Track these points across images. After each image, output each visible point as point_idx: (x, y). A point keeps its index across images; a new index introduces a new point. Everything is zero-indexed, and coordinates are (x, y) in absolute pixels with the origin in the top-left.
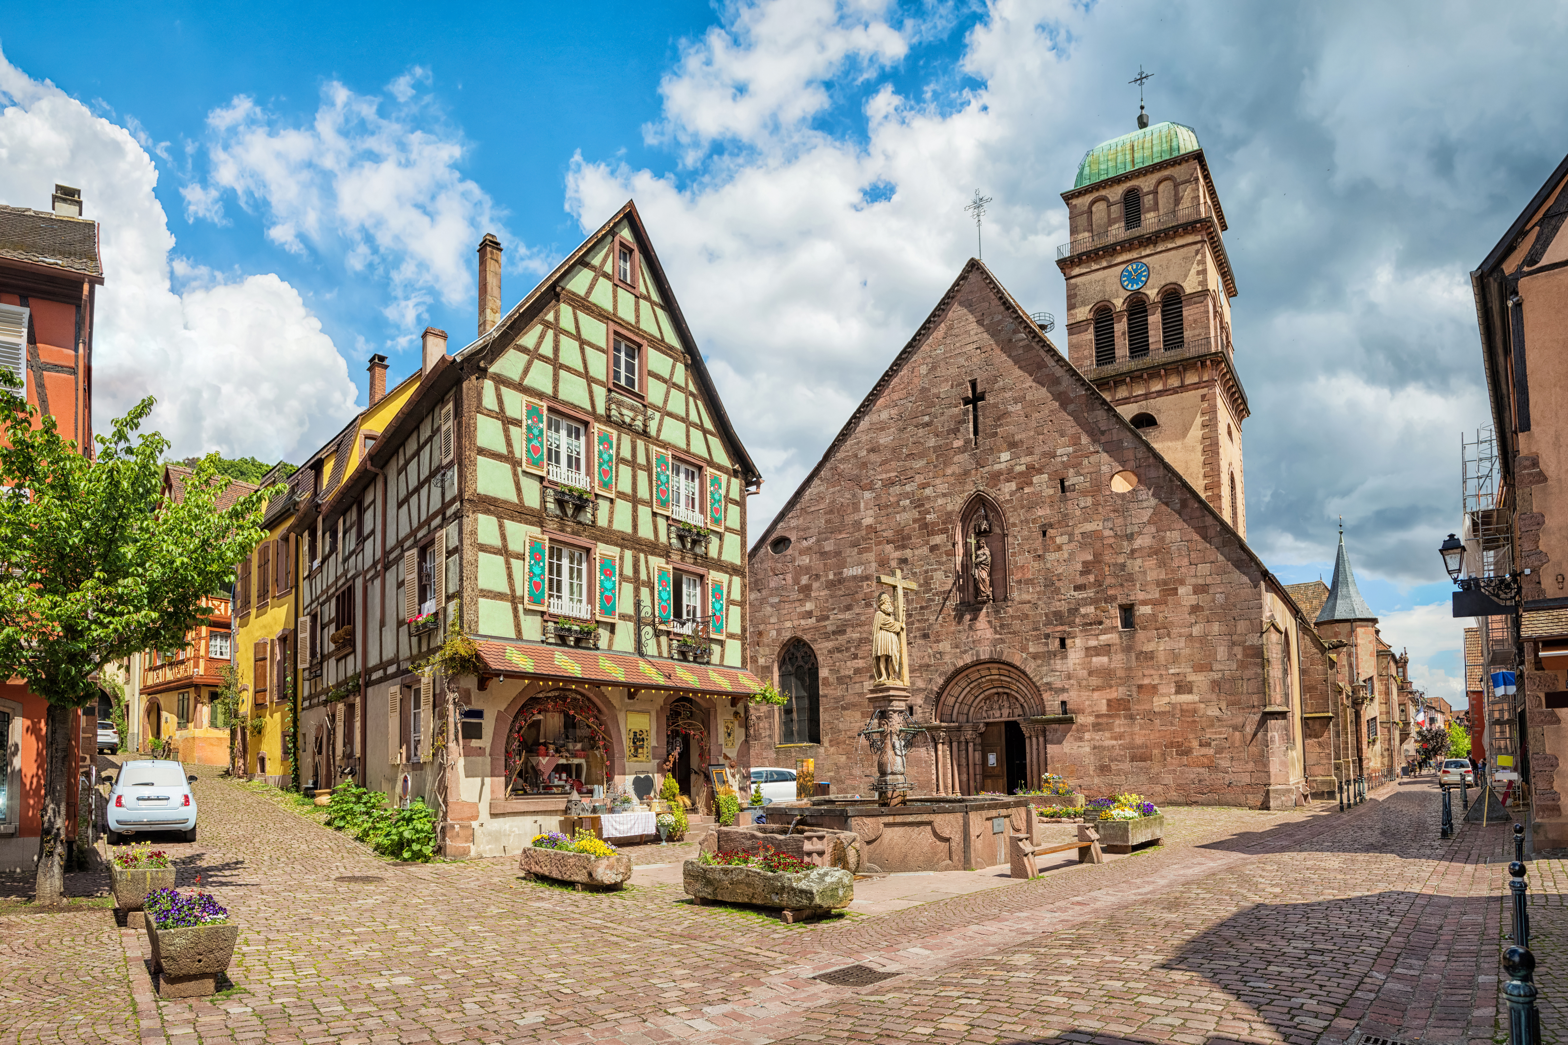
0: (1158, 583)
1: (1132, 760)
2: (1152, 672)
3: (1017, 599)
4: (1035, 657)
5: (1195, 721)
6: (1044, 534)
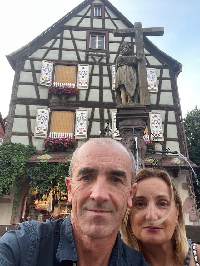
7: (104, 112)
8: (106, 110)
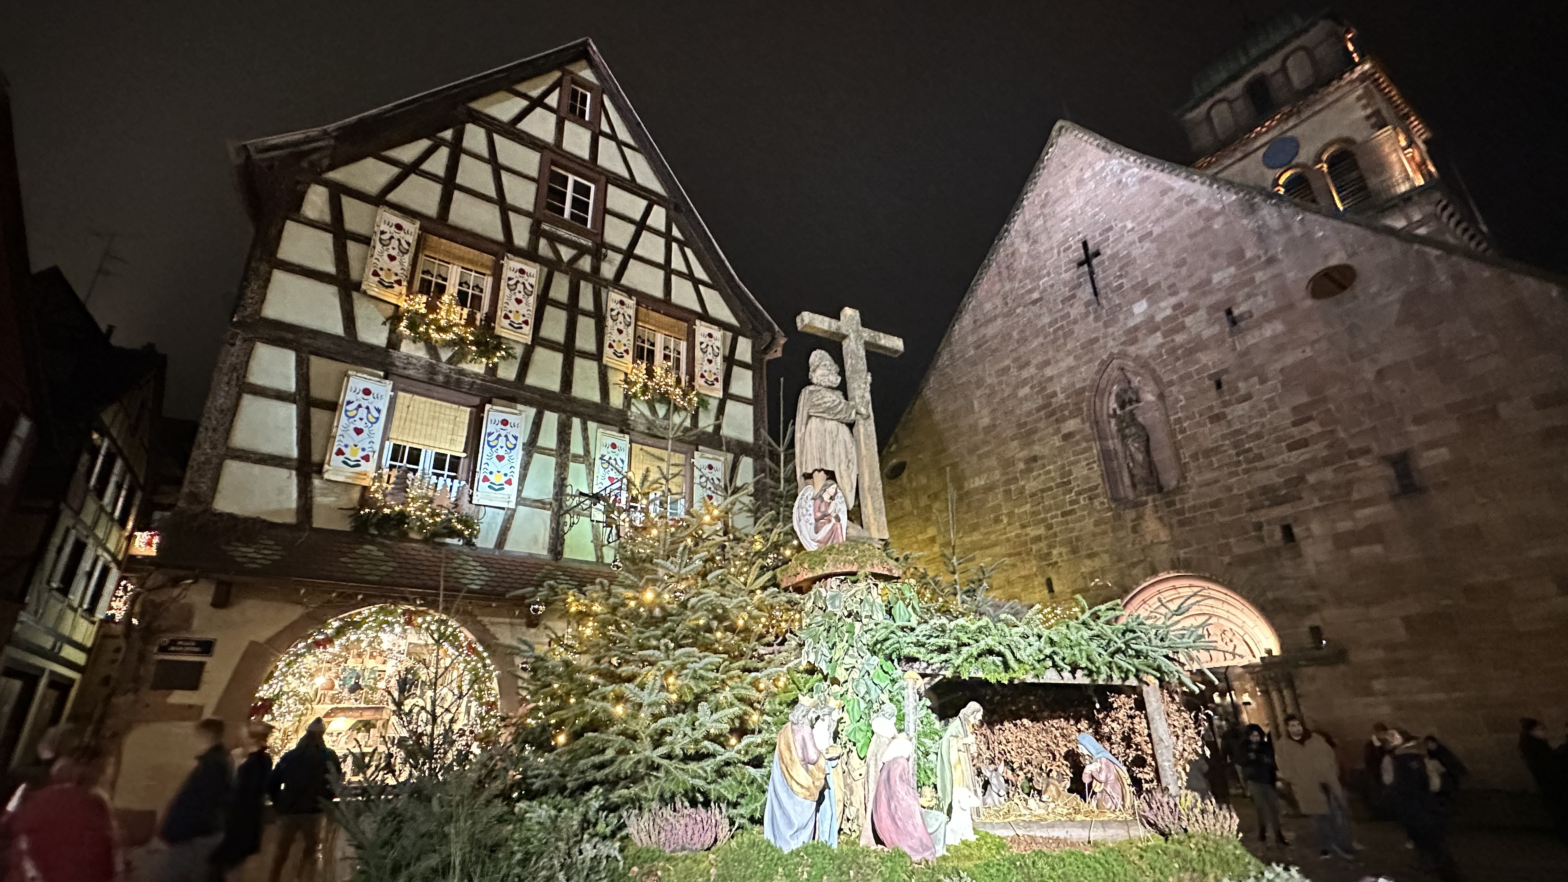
0: (1452, 409)
4: (1245, 560)
6: (1218, 382)
7: (570, 427)
8: (576, 422)
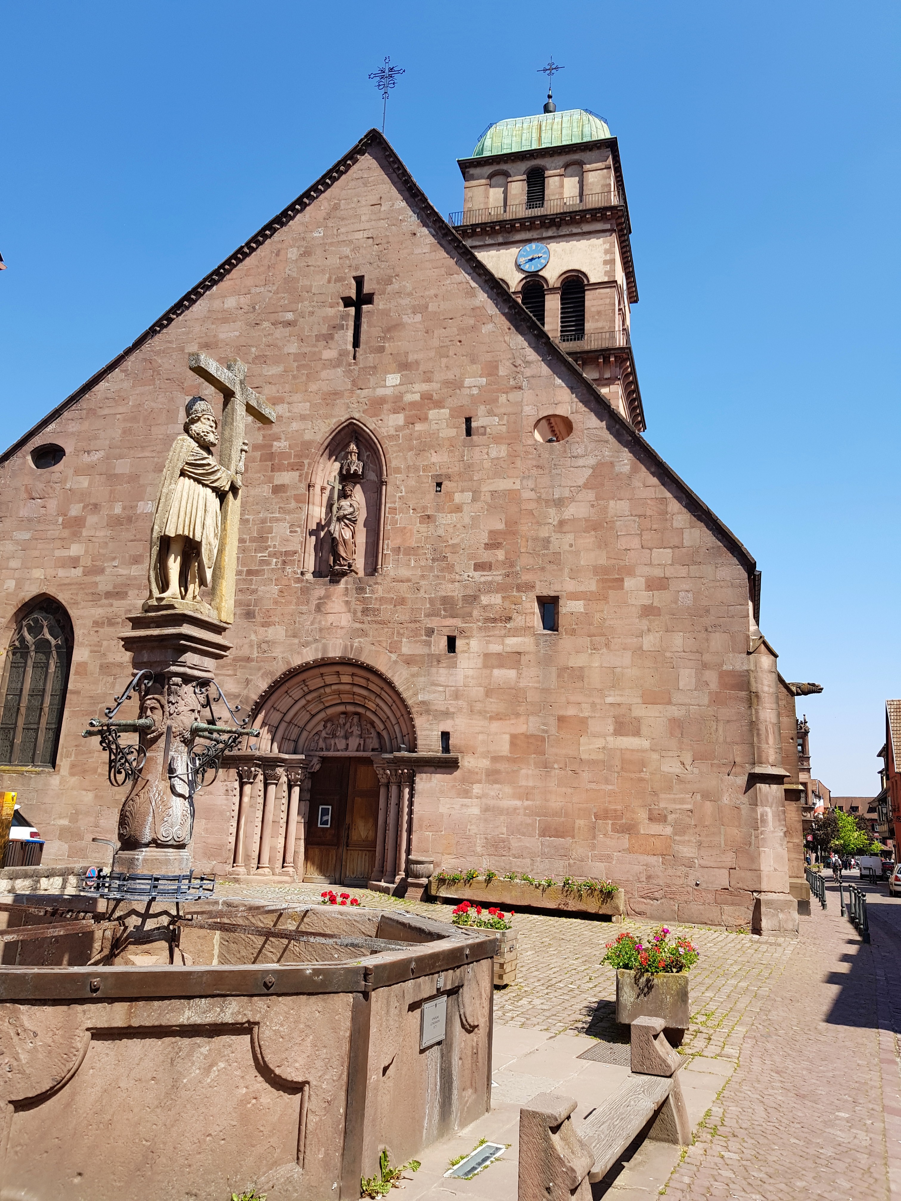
0: (597, 570)
1: (543, 834)
2: (580, 698)
3: (392, 574)
4: (409, 661)
5: (641, 780)
6: (439, 485)
